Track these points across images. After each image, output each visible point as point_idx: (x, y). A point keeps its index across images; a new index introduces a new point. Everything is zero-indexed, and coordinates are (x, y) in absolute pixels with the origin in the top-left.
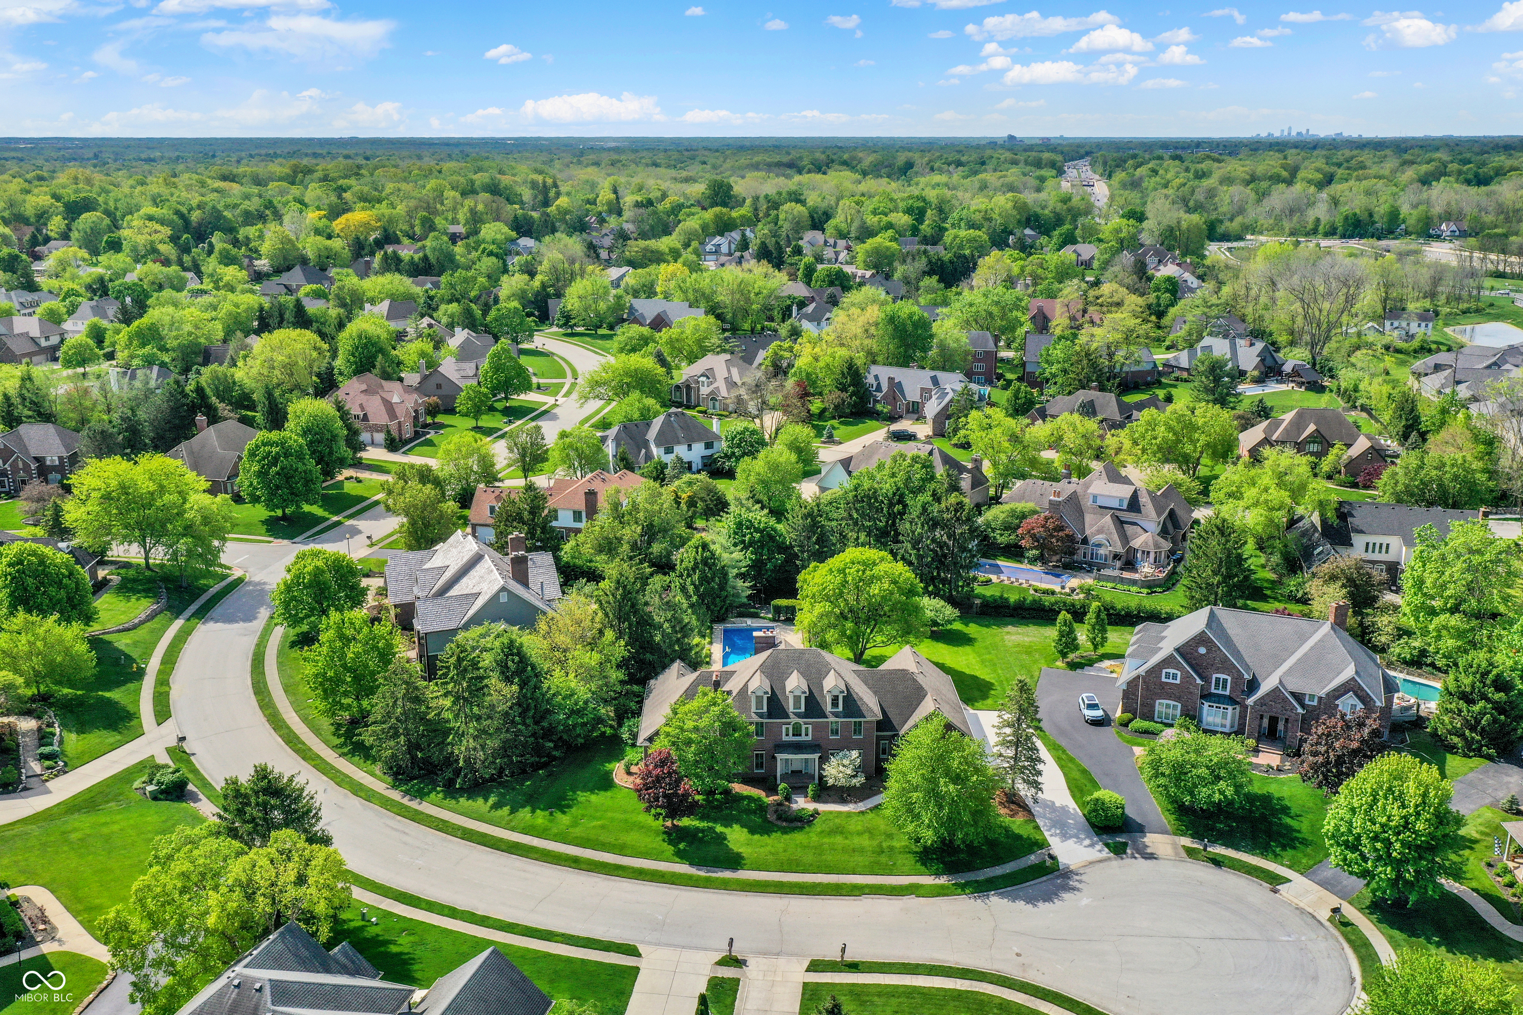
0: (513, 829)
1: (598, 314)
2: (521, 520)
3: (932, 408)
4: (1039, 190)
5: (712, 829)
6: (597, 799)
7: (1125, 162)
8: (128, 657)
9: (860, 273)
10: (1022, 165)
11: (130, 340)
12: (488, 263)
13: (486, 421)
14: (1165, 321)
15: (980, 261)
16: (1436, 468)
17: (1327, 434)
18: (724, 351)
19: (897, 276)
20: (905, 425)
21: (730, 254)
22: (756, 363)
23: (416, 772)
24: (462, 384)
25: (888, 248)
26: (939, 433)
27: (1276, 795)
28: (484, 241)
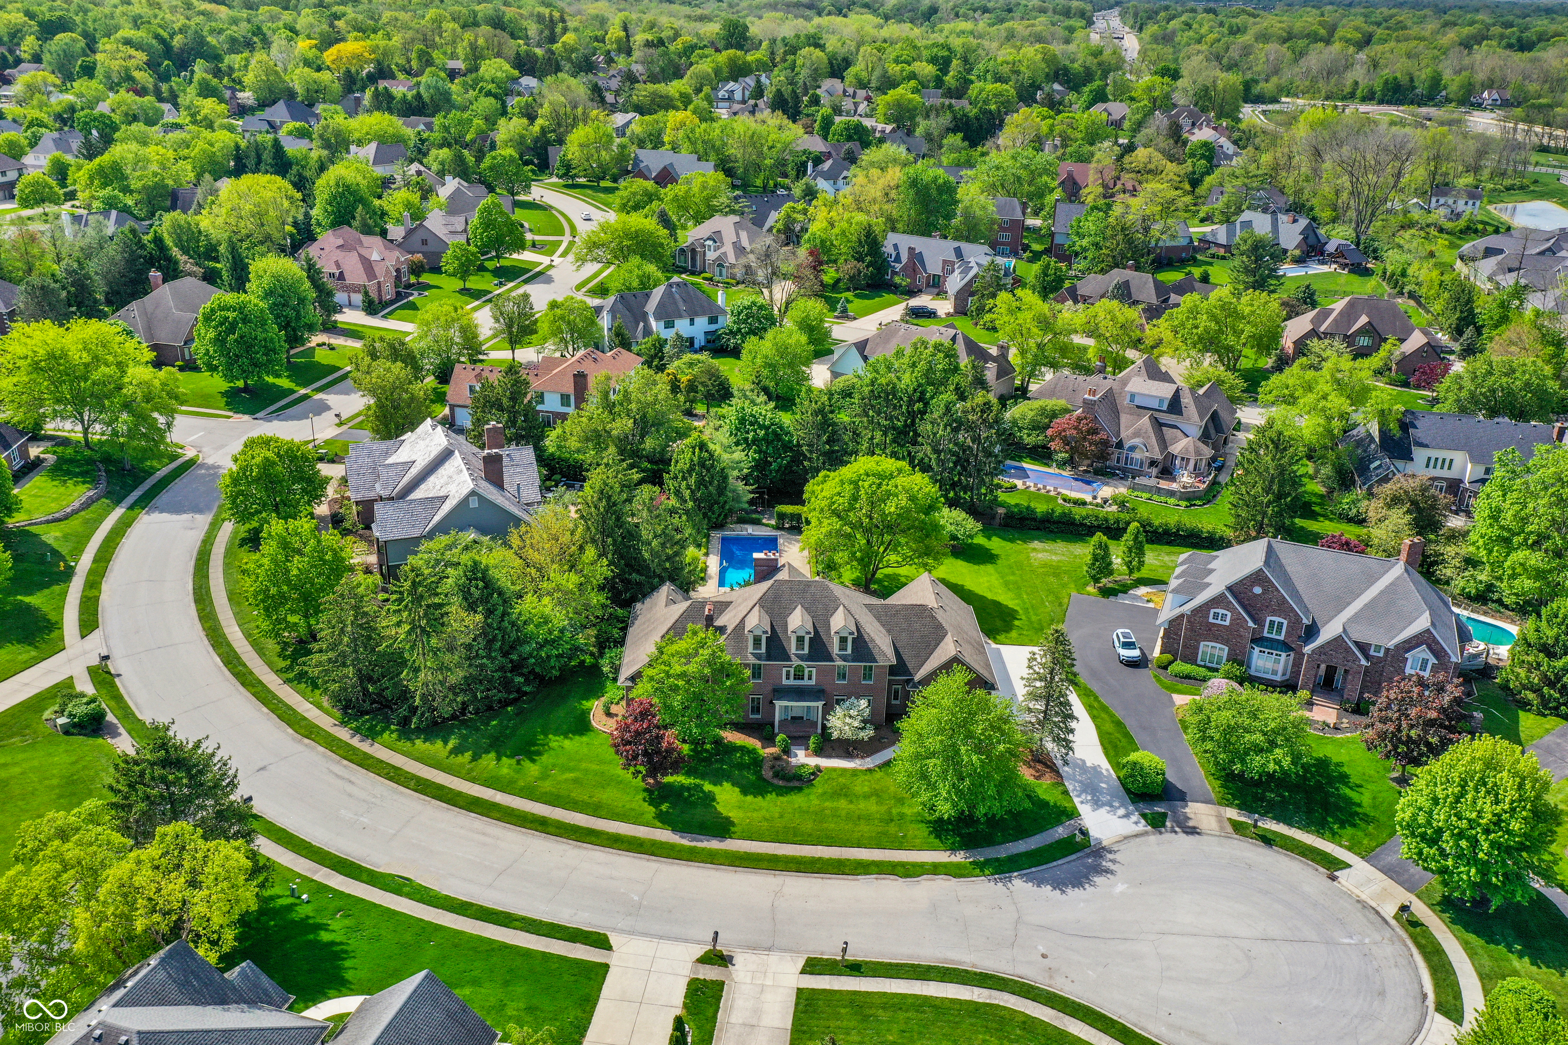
0: (473, 780)
1: (600, 166)
2: (501, 408)
3: (954, 283)
4: (1067, 41)
5: (698, 787)
6: (572, 744)
7: (1157, 13)
8: (55, 553)
9: (880, 127)
10: (1050, 14)
11: (92, 178)
12: (486, 104)
13: (475, 282)
14: (1201, 190)
15: (1008, 119)
16: (1506, 375)
17: (1380, 328)
18: (733, 212)
19: (919, 131)
20: (923, 301)
21: (744, 102)
22: (767, 226)
23: (367, 706)
24: (451, 241)
25: (910, 101)
26: (961, 310)
27: (1335, 759)
28: (482, 79)
